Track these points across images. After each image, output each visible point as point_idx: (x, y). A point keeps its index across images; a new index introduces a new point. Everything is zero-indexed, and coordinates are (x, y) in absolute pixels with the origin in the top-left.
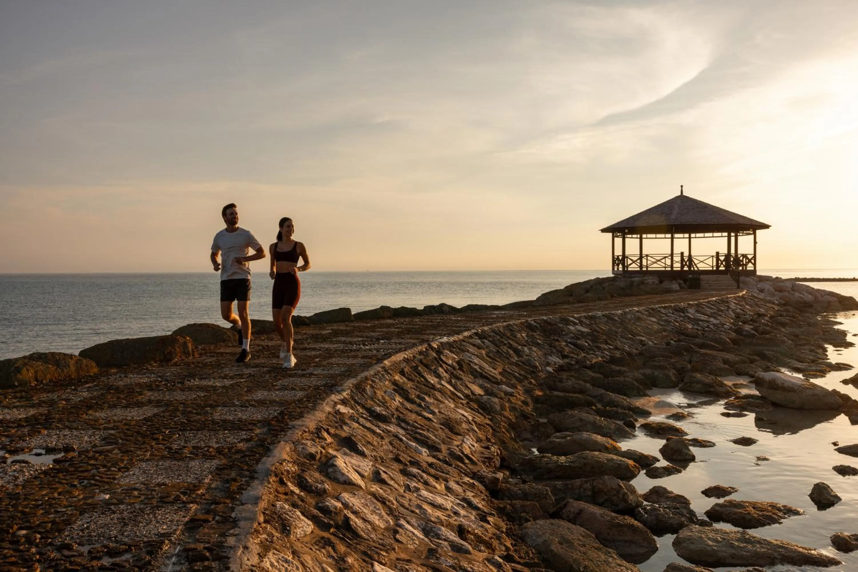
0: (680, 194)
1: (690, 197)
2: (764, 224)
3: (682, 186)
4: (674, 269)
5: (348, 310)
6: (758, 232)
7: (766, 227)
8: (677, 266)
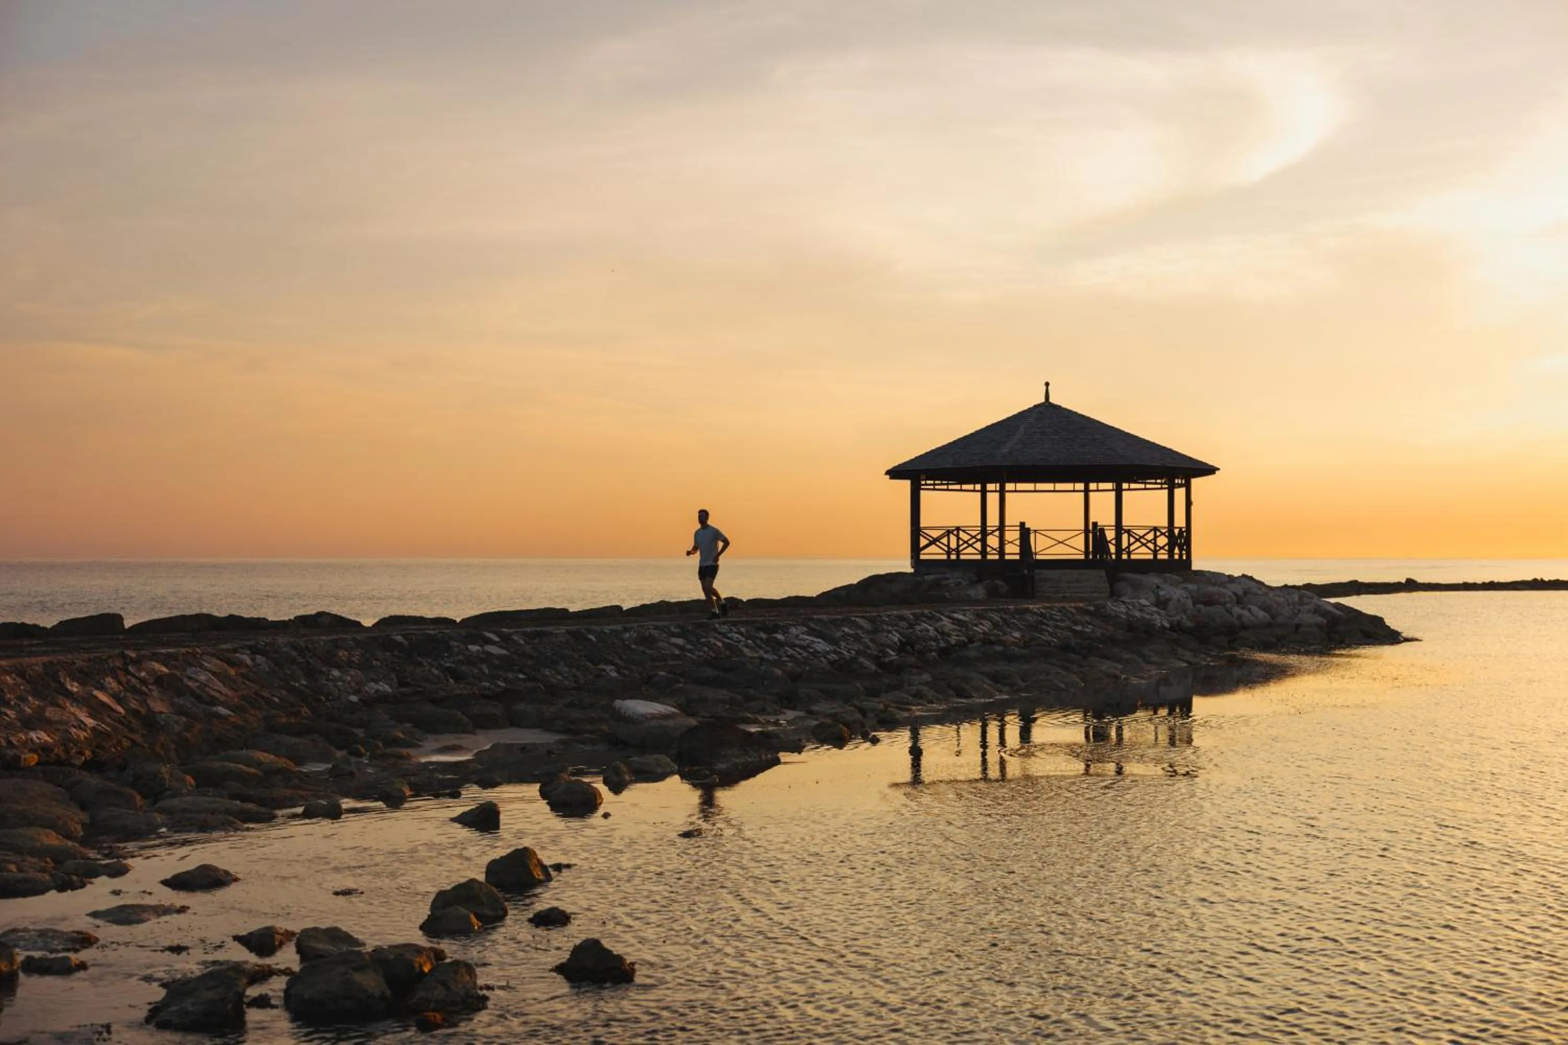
0: (1043, 400)
1: (1064, 406)
2: (1206, 464)
3: (1047, 384)
4: (1007, 557)
5: (117, 619)
6: (1195, 482)
7: (1210, 470)
8: (1013, 551)
